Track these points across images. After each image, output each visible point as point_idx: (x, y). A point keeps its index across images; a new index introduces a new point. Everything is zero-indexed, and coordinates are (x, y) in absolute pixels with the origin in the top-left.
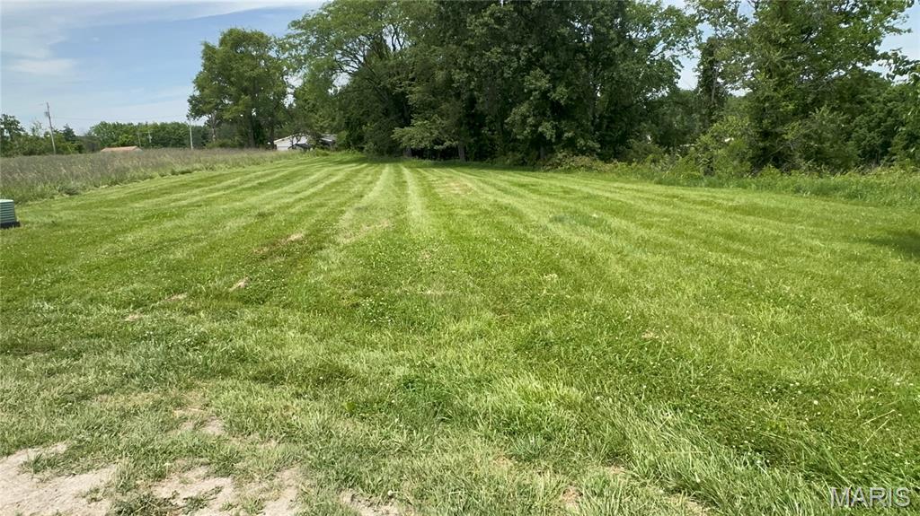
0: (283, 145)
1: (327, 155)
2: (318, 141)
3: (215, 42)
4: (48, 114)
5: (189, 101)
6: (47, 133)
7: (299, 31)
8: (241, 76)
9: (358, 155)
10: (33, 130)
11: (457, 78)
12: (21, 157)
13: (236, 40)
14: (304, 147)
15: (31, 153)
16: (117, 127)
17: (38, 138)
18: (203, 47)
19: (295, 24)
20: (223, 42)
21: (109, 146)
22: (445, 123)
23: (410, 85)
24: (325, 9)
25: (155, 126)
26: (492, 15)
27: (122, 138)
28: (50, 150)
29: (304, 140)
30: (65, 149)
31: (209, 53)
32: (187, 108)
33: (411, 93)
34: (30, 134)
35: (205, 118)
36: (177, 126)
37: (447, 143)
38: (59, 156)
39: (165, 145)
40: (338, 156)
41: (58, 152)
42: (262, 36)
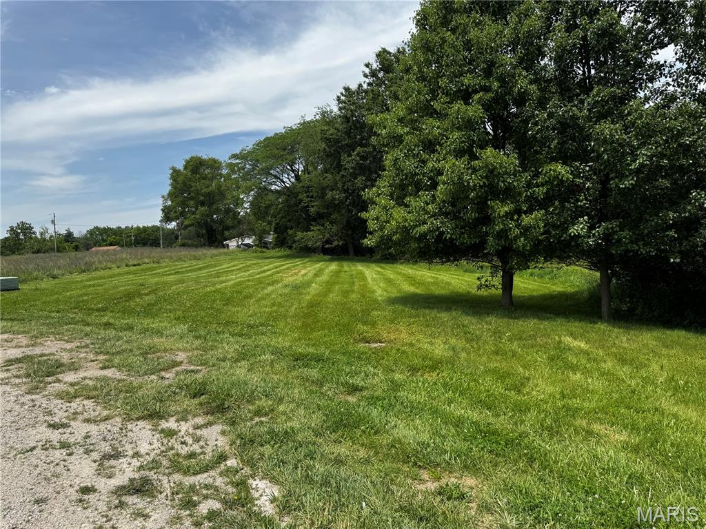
0: (233, 244)
1: (263, 252)
2: (261, 241)
3: (180, 167)
4: (53, 222)
5: (162, 210)
6: (52, 236)
7: (238, 161)
8: (198, 192)
9: (288, 252)
10: (41, 234)
11: (337, 197)
12: (30, 255)
13: (196, 166)
14: (248, 246)
15: (38, 251)
16: (106, 231)
17: (45, 240)
18: (171, 171)
19: (234, 156)
20: (185, 168)
21: (100, 246)
22: (335, 228)
23: (311, 201)
24: (257, 145)
25: (138, 228)
26: (358, 154)
27: (111, 239)
28: (53, 250)
29: (248, 241)
30: (65, 248)
31: (175, 174)
32: (160, 215)
33: (313, 206)
34: (39, 236)
35: (174, 224)
36: (155, 229)
37: (335, 243)
38: (60, 254)
39: (144, 244)
40: (272, 253)
41: (58, 251)
42: (215, 161)
